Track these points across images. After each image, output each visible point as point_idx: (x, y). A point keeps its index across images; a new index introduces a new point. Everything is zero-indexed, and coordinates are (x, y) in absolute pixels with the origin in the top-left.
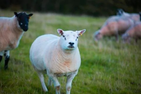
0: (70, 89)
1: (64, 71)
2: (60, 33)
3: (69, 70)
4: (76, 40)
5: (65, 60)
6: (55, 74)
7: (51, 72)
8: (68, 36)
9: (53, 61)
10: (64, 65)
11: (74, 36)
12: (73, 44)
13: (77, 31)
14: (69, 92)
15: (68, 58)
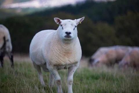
0: (72, 83)
1: (64, 62)
2: (58, 22)
3: (69, 62)
4: (74, 29)
5: (64, 51)
6: (55, 65)
7: (50, 63)
8: (65, 25)
9: (52, 51)
10: (64, 56)
11: (72, 25)
12: (70, 33)
13: (76, 20)
14: (71, 86)
15: (68, 48)
